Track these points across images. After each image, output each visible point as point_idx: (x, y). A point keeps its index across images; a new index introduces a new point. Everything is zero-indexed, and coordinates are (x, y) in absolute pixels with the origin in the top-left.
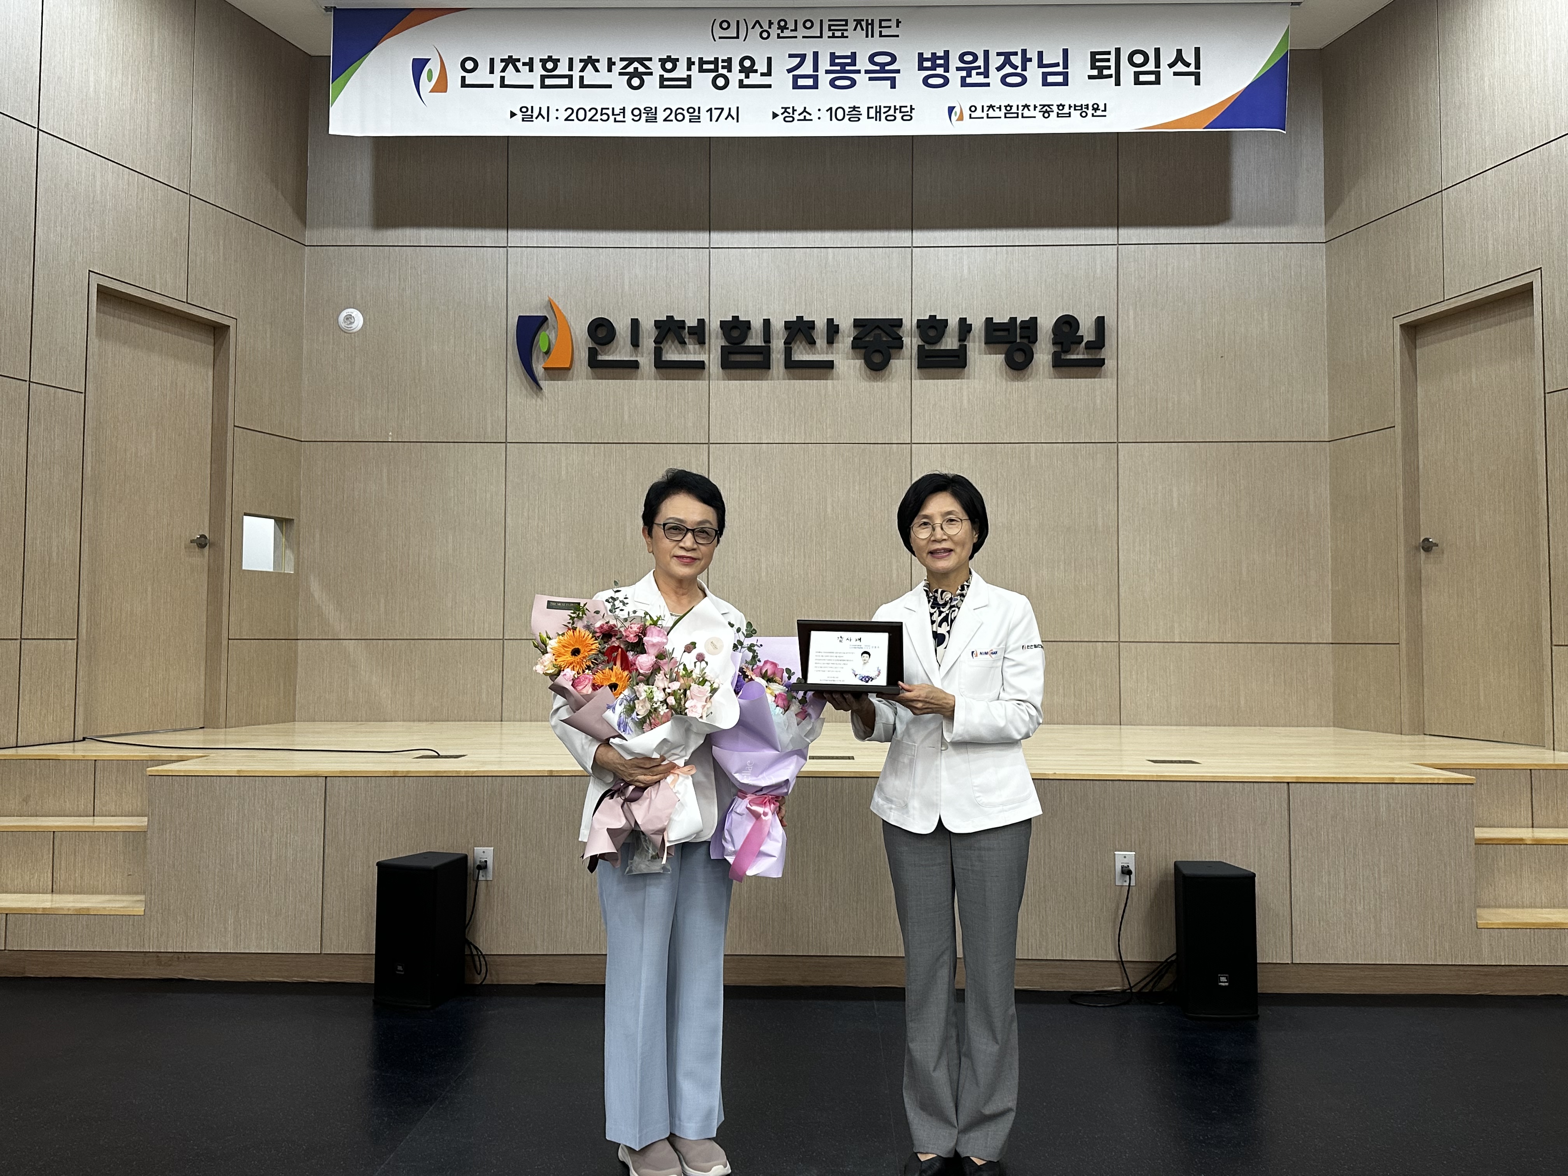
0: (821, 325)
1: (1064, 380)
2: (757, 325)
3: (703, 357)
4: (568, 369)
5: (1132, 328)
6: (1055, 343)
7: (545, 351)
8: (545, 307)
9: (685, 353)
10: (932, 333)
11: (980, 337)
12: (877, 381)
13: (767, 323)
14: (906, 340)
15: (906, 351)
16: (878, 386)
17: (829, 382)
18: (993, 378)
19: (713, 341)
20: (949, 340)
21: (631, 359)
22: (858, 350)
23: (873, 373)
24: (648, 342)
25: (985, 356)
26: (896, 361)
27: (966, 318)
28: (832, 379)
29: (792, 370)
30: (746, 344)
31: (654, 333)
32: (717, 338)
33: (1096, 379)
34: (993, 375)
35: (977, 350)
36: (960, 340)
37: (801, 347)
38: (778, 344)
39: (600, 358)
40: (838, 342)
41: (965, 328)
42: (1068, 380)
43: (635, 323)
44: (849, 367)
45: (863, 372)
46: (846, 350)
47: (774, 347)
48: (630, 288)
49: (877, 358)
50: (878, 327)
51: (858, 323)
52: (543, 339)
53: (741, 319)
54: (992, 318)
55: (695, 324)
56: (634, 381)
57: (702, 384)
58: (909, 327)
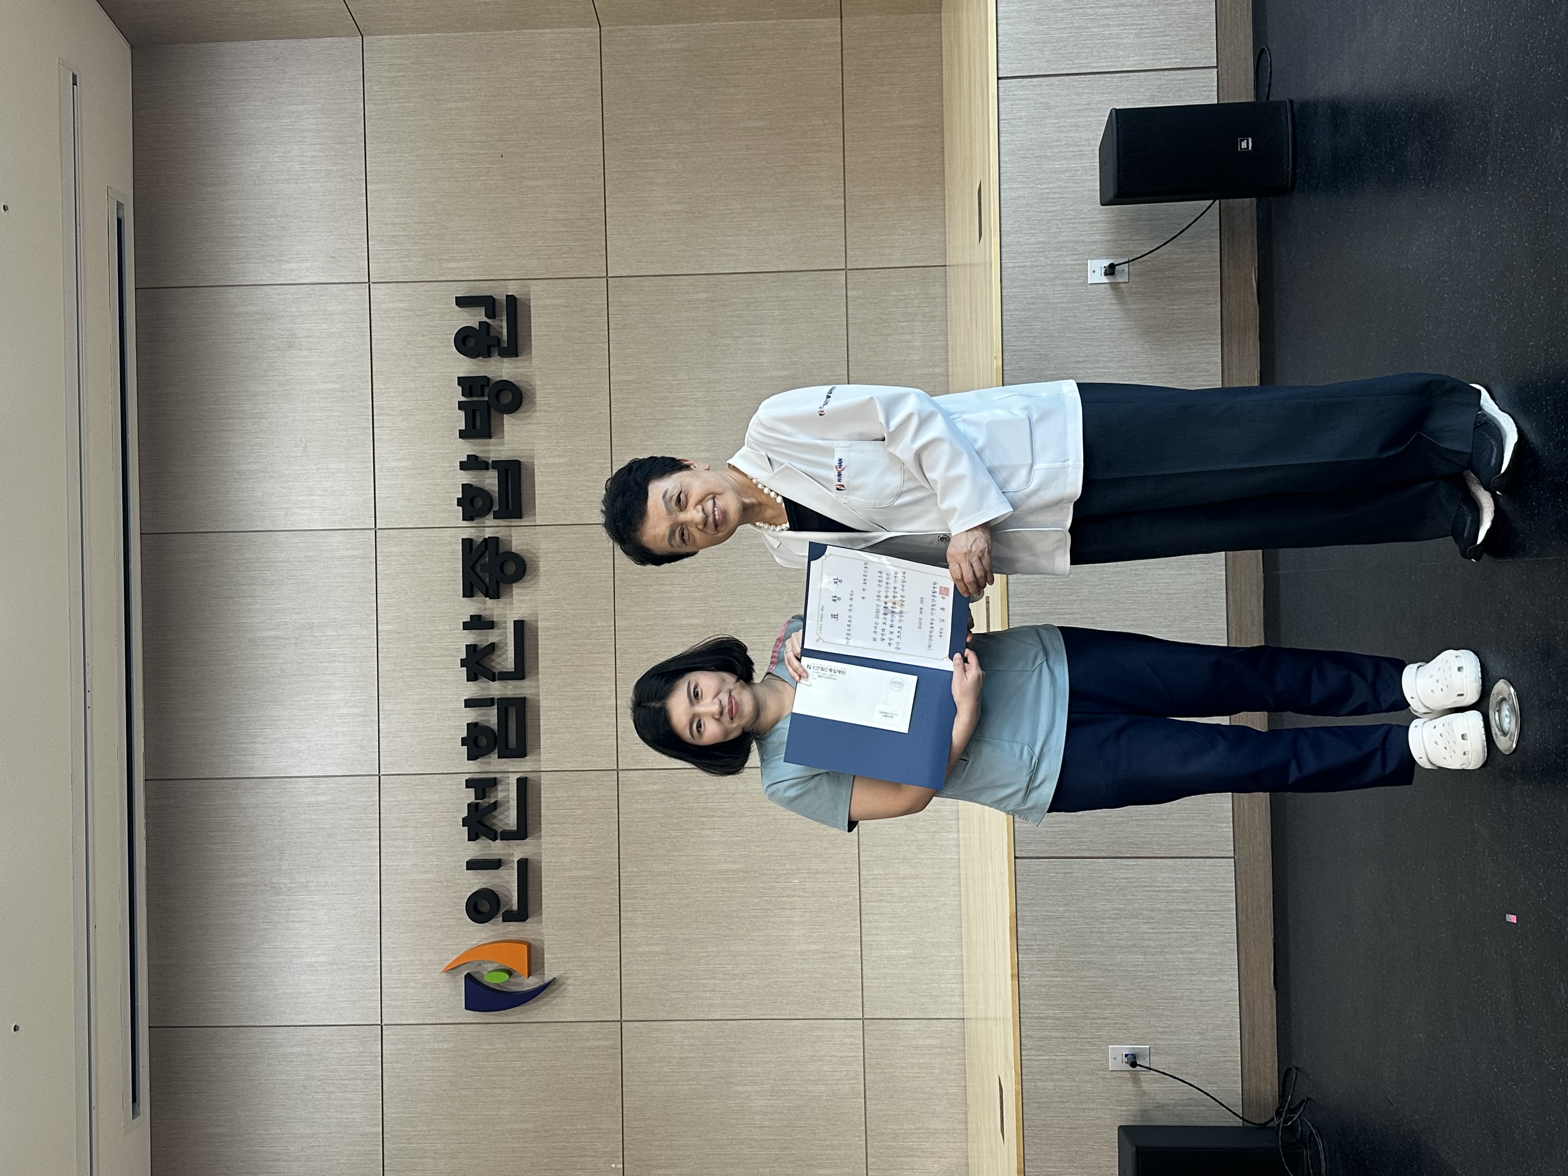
0: (471, 638)
1: (533, 343)
2: (472, 715)
3: (513, 780)
4: (529, 946)
5: (469, 263)
6: (489, 355)
7: (507, 976)
8: (454, 976)
9: (508, 802)
10: (479, 503)
11: (483, 445)
12: (539, 567)
13: (469, 703)
14: (488, 533)
15: (501, 533)
16: (543, 566)
17: (540, 624)
18: (533, 427)
19: (492, 769)
20: (487, 481)
21: (516, 868)
22: (501, 592)
23: (528, 571)
24: (496, 849)
25: (506, 438)
26: (514, 544)
27: (460, 462)
28: (537, 621)
29: (527, 670)
30: (496, 728)
31: (483, 842)
32: (489, 763)
33: (532, 304)
34: (529, 427)
35: (499, 448)
36: (487, 469)
37: (498, 660)
38: (496, 689)
39: (515, 907)
40: (492, 615)
41: (471, 464)
42: (533, 338)
43: (473, 865)
44: (522, 601)
45: (527, 584)
46: (501, 606)
47: (498, 693)
48: (428, 872)
49: (510, 568)
50: (473, 568)
51: (468, 592)
52: (493, 979)
53: (465, 734)
54: (460, 430)
55: (472, 791)
56: (543, 864)
57: (546, 781)
58: (473, 530)
